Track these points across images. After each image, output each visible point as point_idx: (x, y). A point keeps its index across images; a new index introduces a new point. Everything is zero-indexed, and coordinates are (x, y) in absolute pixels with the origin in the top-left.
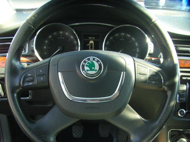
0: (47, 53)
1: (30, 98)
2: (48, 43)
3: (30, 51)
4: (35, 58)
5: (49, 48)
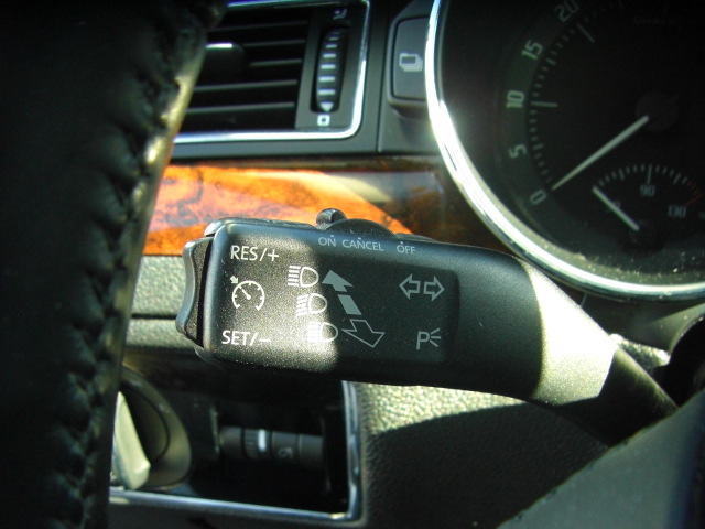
0: (530, 146)
1: (346, 520)
2: (542, 61)
3: (390, 117)
4: (429, 181)
5: (553, 105)
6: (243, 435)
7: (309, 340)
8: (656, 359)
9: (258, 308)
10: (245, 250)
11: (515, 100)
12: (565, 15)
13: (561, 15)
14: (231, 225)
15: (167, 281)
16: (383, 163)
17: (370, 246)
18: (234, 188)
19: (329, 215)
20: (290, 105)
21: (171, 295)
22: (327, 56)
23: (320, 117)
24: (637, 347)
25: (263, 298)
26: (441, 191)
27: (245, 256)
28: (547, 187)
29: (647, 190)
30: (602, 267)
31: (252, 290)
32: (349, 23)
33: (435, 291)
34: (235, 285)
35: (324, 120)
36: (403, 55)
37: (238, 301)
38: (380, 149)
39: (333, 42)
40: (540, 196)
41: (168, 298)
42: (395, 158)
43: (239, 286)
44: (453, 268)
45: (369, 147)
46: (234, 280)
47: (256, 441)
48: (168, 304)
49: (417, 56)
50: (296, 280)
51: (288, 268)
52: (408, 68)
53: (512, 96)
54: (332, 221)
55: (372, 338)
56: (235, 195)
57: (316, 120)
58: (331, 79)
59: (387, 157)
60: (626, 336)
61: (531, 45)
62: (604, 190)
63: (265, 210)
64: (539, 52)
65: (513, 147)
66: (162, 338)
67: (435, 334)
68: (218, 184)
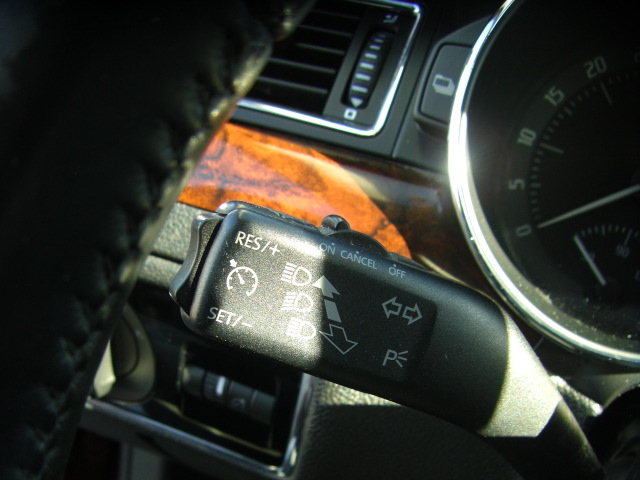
2: (560, 109)
3: (410, 130)
5: (560, 151)
6: (205, 377)
7: (288, 334)
8: (591, 410)
9: (248, 294)
10: (251, 238)
11: (527, 137)
12: (592, 72)
13: (588, 72)
14: (243, 211)
15: (171, 225)
16: (394, 169)
17: (366, 262)
18: (253, 156)
19: (335, 222)
20: (323, 91)
21: (172, 238)
22: (369, 55)
23: (348, 111)
24: (577, 395)
25: (255, 286)
26: (440, 209)
27: (249, 244)
28: (534, 224)
29: (622, 251)
30: (565, 315)
31: (247, 276)
32: (396, 29)
33: (413, 316)
34: (233, 268)
35: (350, 114)
36: (439, 77)
37: (232, 284)
38: (394, 155)
39: (377, 44)
40: (525, 230)
41: (168, 240)
42: (406, 167)
43: (236, 270)
44: (435, 300)
45: (385, 151)
46: (233, 263)
47: (215, 385)
48: (166, 245)
49: (450, 81)
50: (290, 277)
51: (285, 264)
52: (440, 89)
53: (525, 133)
54: (337, 229)
55: (344, 346)
56: (252, 163)
57: (343, 112)
58: (366, 78)
59: (400, 165)
60: (570, 383)
61: (554, 91)
62: (584, 241)
63: (276, 184)
64: (560, 100)
65: (513, 179)
66: (154, 274)
67: (403, 356)
68: (240, 148)
